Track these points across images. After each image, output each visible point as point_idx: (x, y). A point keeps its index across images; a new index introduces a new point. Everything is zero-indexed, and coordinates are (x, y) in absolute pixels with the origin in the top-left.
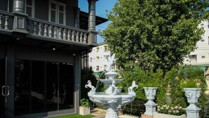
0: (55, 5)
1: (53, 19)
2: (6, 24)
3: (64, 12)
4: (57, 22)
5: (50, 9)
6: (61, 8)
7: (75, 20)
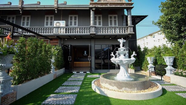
0: (111, 17)
1: (111, 24)
2: (88, 31)
3: (117, 19)
4: (113, 25)
5: (109, 19)
6: (115, 17)
7: (123, 21)
